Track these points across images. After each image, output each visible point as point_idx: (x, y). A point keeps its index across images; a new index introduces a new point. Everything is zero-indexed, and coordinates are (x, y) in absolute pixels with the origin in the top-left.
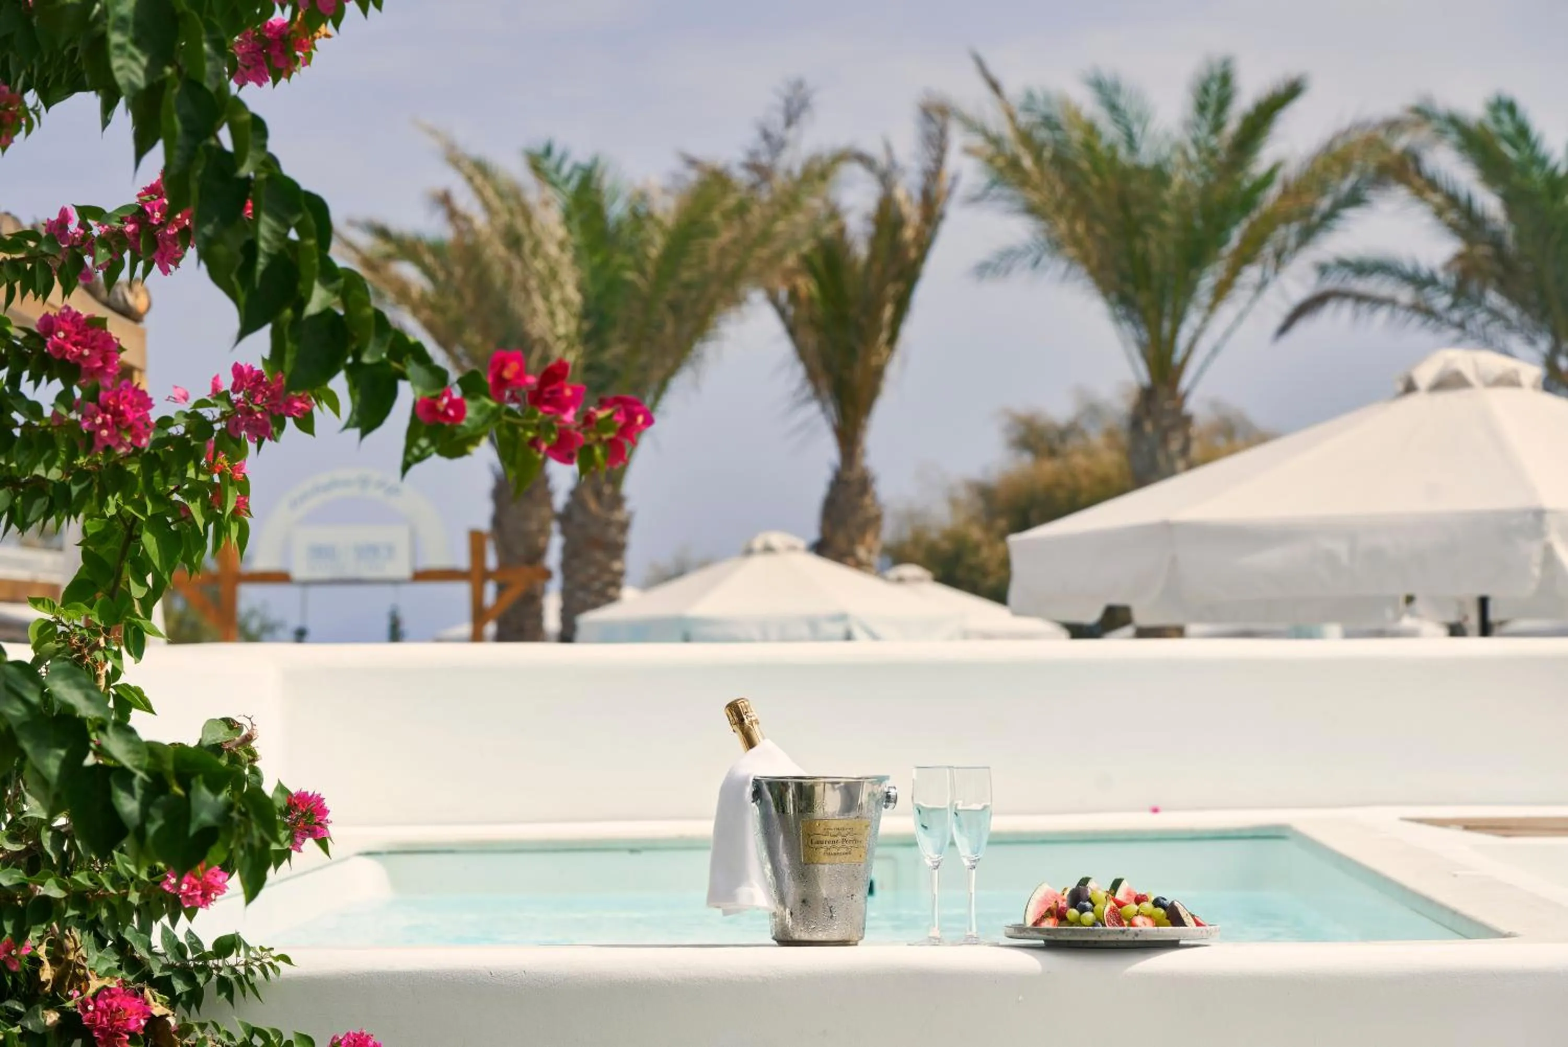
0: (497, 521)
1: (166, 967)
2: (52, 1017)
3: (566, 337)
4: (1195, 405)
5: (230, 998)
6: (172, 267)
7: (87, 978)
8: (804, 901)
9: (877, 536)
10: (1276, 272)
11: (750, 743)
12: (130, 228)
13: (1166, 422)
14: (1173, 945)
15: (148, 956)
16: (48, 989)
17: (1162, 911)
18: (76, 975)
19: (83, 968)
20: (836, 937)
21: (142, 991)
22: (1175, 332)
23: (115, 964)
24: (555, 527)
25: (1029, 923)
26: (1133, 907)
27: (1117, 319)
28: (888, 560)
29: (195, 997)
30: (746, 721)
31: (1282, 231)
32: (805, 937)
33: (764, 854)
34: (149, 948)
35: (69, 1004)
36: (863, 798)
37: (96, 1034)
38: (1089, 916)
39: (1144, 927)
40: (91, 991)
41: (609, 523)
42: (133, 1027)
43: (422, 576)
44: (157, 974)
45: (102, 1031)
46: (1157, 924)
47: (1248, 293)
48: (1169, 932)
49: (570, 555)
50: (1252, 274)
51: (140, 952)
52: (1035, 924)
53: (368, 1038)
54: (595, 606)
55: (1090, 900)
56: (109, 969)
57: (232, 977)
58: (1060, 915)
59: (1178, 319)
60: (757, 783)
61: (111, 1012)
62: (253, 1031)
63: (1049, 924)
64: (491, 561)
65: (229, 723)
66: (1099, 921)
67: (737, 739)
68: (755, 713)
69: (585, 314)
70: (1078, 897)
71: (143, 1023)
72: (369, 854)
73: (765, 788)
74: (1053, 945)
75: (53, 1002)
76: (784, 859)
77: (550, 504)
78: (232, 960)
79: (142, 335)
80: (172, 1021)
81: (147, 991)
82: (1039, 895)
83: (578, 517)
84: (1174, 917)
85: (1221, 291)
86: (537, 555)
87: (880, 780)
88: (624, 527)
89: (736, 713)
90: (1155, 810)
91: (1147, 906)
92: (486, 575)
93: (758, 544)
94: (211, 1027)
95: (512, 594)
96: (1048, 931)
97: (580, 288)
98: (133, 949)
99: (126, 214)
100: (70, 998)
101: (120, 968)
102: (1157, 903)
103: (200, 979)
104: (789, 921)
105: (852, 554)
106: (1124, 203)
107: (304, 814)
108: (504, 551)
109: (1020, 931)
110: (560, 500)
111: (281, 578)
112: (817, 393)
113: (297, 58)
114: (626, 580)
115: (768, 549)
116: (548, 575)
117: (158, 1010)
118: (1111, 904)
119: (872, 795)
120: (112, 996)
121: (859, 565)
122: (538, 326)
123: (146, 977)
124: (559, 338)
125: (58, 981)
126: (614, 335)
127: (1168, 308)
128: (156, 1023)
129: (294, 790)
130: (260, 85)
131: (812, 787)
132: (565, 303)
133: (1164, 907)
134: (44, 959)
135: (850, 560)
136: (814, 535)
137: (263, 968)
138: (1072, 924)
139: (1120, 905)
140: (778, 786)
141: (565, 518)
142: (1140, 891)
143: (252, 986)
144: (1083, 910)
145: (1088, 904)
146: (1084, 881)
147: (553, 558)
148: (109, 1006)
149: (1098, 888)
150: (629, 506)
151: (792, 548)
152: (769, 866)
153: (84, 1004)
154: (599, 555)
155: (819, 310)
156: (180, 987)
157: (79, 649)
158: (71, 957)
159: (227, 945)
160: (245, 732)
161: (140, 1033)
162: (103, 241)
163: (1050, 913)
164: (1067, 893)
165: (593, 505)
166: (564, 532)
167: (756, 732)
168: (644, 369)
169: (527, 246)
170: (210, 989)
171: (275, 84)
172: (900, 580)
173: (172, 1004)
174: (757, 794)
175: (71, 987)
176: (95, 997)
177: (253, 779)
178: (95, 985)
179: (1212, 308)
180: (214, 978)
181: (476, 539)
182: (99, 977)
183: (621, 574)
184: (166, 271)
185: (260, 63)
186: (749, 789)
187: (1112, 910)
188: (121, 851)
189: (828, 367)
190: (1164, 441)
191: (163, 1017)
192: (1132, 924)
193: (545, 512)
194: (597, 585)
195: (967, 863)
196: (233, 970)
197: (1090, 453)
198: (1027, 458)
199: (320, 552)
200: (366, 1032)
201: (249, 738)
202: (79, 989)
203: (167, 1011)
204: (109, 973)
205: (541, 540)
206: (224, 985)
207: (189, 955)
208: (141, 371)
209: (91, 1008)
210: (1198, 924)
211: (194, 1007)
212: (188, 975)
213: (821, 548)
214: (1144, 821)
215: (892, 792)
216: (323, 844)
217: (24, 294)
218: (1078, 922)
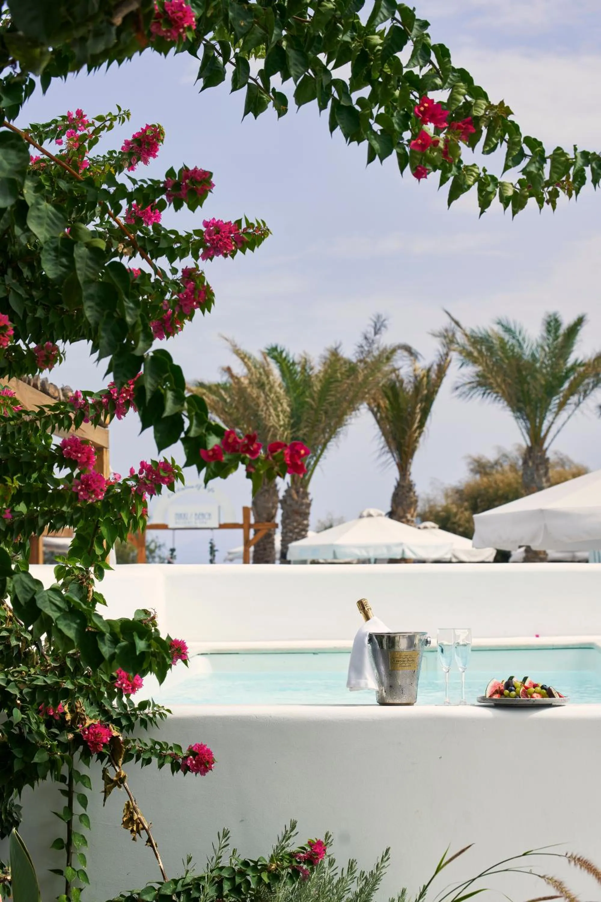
0: (254, 503)
1: (119, 714)
2: (71, 736)
3: (284, 426)
4: (549, 454)
5: (146, 727)
6: (122, 417)
7: (85, 719)
8: (391, 686)
9: (415, 510)
10: (584, 399)
11: (367, 618)
12: (104, 400)
13: (538, 461)
14: (550, 706)
15: (110, 709)
16: (69, 723)
17: (545, 691)
18: (81, 719)
19: (84, 715)
20: (404, 702)
21: (108, 725)
22: (541, 423)
23: (97, 713)
24: (279, 505)
25: (488, 696)
26: (532, 690)
27: (517, 418)
28: (419, 519)
29: (131, 727)
30: (366, 609)
31: (587, 381)
32: (391, 701)
33: (374, 666)
34: (111, 706)
35: (78, 731)
36: (416, 641)
37: (89, 744)
38: (513, 693)
39: (537, 698)
40: (87, 725)
41: (302, 504)
42: (104, 741)
43: (223, 526)
44: (114, 717)
45: (92, 742)
46: (543, 697)
47: (573, 406)
48: (548, 700)
49: (285, 517)
50: (574, 399)
51: (108, 707)
52: (490, 696)
53: (205, 746)
54: (296, 539)
55: (514, 686)
56: (94, 715)
57: (147, 719)
58: (501, 693)
59: (543, 419)
60: (371, 636)
61: (95, 735)
62: (155, 743)
63: (496, 697)
64: (252, 521)
65: (146, 612)
66: (518, 695)
67: (361, 616)
68: (370, 605)
69: (292, 416)
70: (509, 685)
71: (109, 739)
72: (202, 654)
73: (374, 638)
74: (498, 706)
75: (71, 730)
76: (382, 668)
77: (277, 496)
78: (146, 711)
79: (107, 433)
80: (121, 738)
81: (110, 726)
82: (491, 684)
83: (289, 502)
84: (550, 693)
85: (561, 406)
86: (271, 517)
87: (424, 634)
88: (309, 505)
89: (362, 605)
90: (537, 636)
91: (538, 689)
92: (250, 526)
93: (365, 514)
94: (138, 740)
95: (261, 534)
96: (496, 700)
97: (289, 406)
98: (104, 706)
99: (102, 394)
100: (78, 728)
101: (99, 715)
102: (543, 687)
103: (133, 719)
104: (384, 694)
105: (404, 517)
106: (519, 371)
107: (177, 649)
108: (258, 515)
109: (484, 699)
110: (281, 494)
111: (164, 527)
112: (391, 451)
113: (177, 328)
114: (309, 528)
115: (370, 515)
116: (276, 526)
117: (115, 734)
118: (523, 688)
119: (420, 640)
120: (96, 728)
121: (408, 522)
122: (272, 421)
123: (109, 718)
124: (281, 426)
125: (73, 720)
126: (302, 425)
127: (538, 414)
128: (115, 739)
129: (173, 639)
130: (161, 339)
131: (394, 637)
132: (283, 411)
133: (545, 689)
134: (67, 711)
135: (404, 520)
136: (389, 509)
137: (160, 714)
138: (506, 697)
139: (527, 688)
140: (380, 637)
141: (283, 502)
142: (535, 682)
143: (155, 723)
144: (511, 691)
145: (513, 688)
146: (511, 678)
147: (278, 519)
148: (95, 732)
149: (517, 681)
150: (310, 497)
151: (380, 515)
152: (376, 671)
153: (84, 731)
154: (298, 518)
155: (390, 413)
156: (124, 723)
157: (82, 579)
158: (79, 710)
159: (144, 705)
160: (152, 615)
161: (108, 743)
162: (93, 406)
163: (496, 692)
164: (504, 683)
165: (295, 496)
166: (282, 508)
167: (370, 614)
168: (316, 439)
169: (267, 388)
170: (137, 723)
171: (167, 338)
172: (425, 528)
173: (121, 731)
174: (371, 640)
175: (78, 723)
176: (88, 728)
177: (156, 633)
178: (89, 722)
179: (557, 414)
180: (139, 719)
181: (246, 510)
182: (91, 719)
183: (307, 525)
184: (120, 418)
185: (161, 330)
186: (367, 639)
187: (524, 691)
188: (100, 669)
189: (394, 439)
190: (537, 470)
191: (117, 737)
192: (532, 697)
193: (275, 498)
194: (297, 530)
195: (461, 670)
196: (147, 715)
197: (503, 473)
198: (478, 477)
199: (180, 516)
200: (204, 743)
201: (154, 618)
202: (82, 724)
203: (119, 734)
204: (95, 717)
205: (274, 511)
206: (143, 722)
207: (128, 709)
208: (106, 448)
209: (87, 733)
210: (560, 697)
211: (130, 731)
212: (127, 717)
213: (391, 515)
214: (533, 641)
215: (429, 640)
216: (185, 662)
217: (60, 428)
218: (509, 696)
